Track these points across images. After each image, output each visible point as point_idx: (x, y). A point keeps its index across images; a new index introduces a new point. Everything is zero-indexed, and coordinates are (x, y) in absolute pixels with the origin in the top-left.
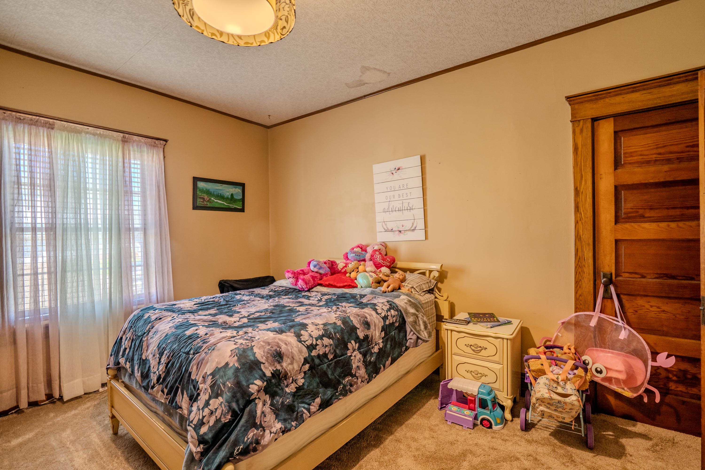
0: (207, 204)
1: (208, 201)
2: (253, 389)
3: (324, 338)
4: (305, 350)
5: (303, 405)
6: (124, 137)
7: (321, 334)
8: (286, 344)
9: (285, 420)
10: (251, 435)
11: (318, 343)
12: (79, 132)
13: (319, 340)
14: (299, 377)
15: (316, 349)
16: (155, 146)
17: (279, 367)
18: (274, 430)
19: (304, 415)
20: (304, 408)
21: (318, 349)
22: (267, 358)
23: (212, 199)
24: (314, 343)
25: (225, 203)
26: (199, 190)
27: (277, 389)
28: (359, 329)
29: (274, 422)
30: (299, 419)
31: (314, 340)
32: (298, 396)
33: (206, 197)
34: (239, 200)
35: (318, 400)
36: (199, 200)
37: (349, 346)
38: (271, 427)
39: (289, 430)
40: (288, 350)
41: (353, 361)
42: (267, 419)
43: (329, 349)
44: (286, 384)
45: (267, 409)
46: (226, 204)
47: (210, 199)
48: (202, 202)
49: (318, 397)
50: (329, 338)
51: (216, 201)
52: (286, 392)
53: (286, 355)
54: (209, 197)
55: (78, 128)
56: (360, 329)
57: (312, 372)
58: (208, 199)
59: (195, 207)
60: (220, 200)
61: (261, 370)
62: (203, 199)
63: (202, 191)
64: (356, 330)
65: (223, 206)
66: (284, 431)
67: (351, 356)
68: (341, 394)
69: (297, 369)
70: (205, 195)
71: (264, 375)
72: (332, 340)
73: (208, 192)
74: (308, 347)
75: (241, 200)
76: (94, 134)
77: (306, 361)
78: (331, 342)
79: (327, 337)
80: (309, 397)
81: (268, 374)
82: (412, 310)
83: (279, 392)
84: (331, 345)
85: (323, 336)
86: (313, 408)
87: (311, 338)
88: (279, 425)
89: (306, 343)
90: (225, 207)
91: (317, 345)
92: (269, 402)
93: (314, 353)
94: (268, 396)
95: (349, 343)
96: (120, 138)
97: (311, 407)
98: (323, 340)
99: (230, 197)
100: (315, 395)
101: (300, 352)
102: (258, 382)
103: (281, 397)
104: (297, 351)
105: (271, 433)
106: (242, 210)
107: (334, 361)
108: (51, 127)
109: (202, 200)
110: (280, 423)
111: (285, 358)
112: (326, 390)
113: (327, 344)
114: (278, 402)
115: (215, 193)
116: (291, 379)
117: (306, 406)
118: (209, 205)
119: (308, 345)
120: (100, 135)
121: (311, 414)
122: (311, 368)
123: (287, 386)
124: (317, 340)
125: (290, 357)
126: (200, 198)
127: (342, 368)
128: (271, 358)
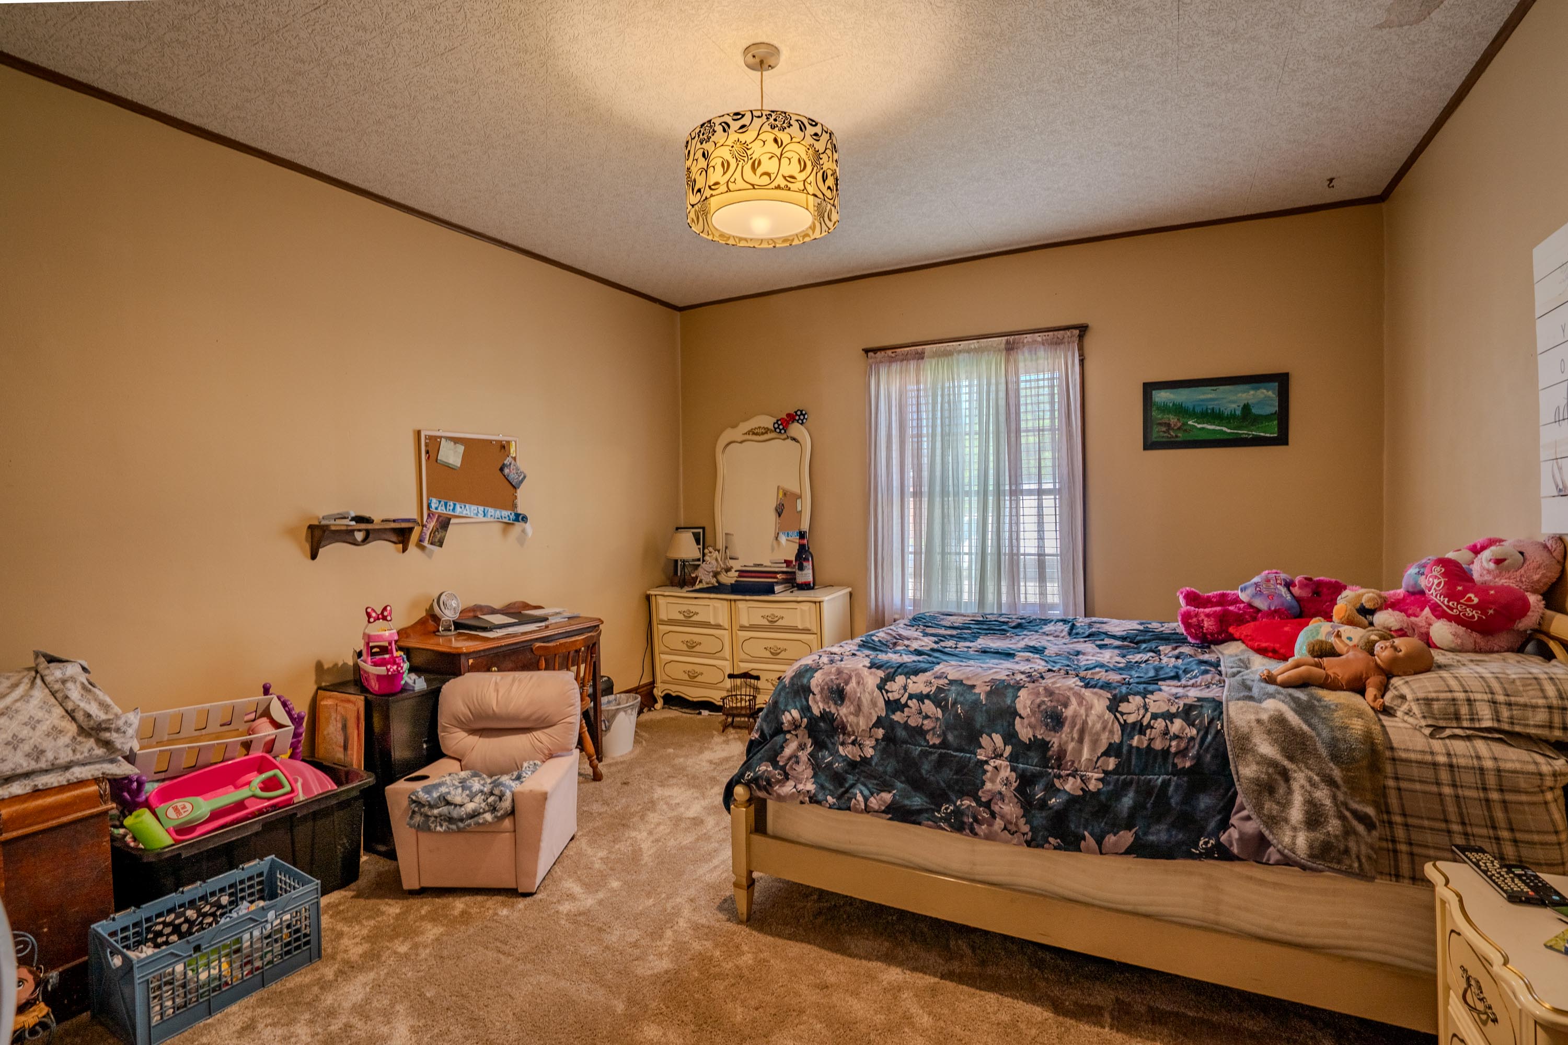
0: (1177, 436)
1: (1179, 429)
2: (786, 718)
3: (927, 701)
4: (881, 703)
5: (863, 788)
6: (1008, 342)
7: (924, 693)
8: (858, 683)
9: (822, 787)
10: (763, 768)
11: (910, 702)
12: (948, 354)
13: (914, 700)
14: (867, 742)
15: (903, 712)
16: (1057, 343)
17: (833, 710)
18: (800, 787)
19: (853, 800)
20: (861, 792)
21: (906, 714)
22: (822, 689)
23: (1190, 423)
24: (903, 701)
25: (1225, 429)
26: (1158, 409)
27: (828, 741)
28: (1021, 717)
29: (807, 778)
30: (843, 801)
31: (906, 695)
32: (862, 771)
33: (1173, 420)
34: (1268, 418)
35: (887, 797)
36: (1156, 429)
37: (984, 740)
38: (798, 781)
39: (818, 802)
40: (855, 692)
41: (989, 774)
42: (800, 768)
43: (932, 725)
44: (841, 740)
45: (804, 756)
46: (1229, 431)
47: (1185, 424)
48: (1164, 432)
49: (890, 792)
50: (938, 704)
51: (1199, 426)
52: (838, 751)
53: (850, 699)
54: (1182, 420)
55: (948, 349)
56: (1026, 721)
57: (887, 745)
58: (1179, 425)
59: (1149, 445)
60: (1213, 424)
61: (807, 701)
62: (1168, 425)
63: (1164, 409)
64: (1014, 719)
65: (1218, 437)
66: (814, 800)
67: (986, 762)
68: (946, 820)
69: (864, 728)
70: (1171, 417)
71: (809, 708)
72: (943, 711)
73: (1180, 410)
74: (888, 703)
75: (1276, 416)
76: (968, 351)
77: (879, 723)
78: (939, 713)
79: (933, 702)
80: (875, 782)
81: (816, 711)
82: (1266, 748)
83: (830, 746)
84: (937, 719)
85: (928, 696)
86: (874, 802)
87: (902, 691)
88: (810, 787)
89: (890, 695)
90: (1226, 437)
91: (906, 705)
92: (809, 750)
93: (897, 717)
94: (810, 740)
95: (984, 736)
96: (1003, 346)
97: (872, 799)
98: (923, 703)
99: (1238, 413)
100: (885, 786)
101: (874, 703)
102: (795, 713)
103: (831, 755)
104: (869, 699)
105: (795, 787)
106: (1282, 439)
107: (939, 751)
108: (920, 356)
109: (1164, 429)
110: (814, 786)
111: (847, 702)
112: (914, 793)
113: (929, 714)
114: (824, 758)
115: (1198, 410)
116: (853, 738)
117: (866, 792)
118: (1181, 436)
119: (891, 698)
120: (976, 350)
121: (867, 810)
122: (886, 738)
123: (843, 744)
124: (911, 697)
125: (855, 703)
126: (1160, 424)
127: (956, 773)
128: (826, 692)
